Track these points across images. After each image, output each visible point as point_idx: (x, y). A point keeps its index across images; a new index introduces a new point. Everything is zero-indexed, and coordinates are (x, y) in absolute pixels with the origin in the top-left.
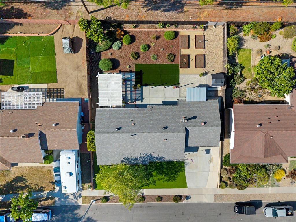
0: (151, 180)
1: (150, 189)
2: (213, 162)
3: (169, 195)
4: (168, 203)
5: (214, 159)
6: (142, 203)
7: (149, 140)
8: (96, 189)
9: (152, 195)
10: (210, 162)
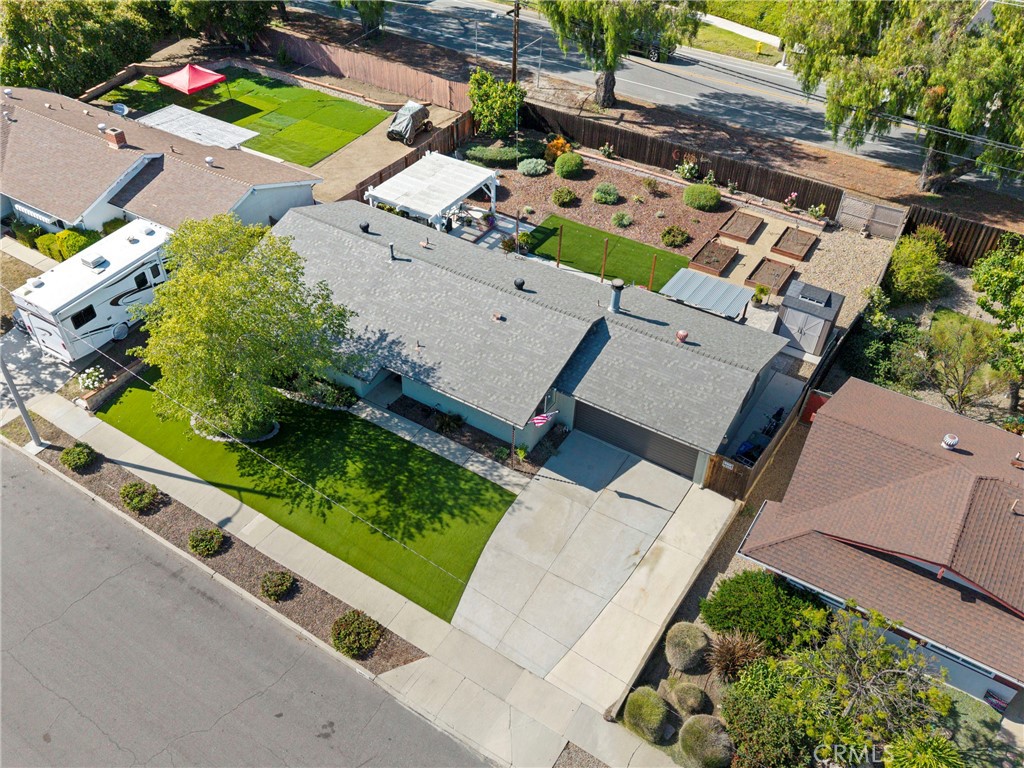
0: (323, 490)
1: (282, 529)
2: (652, 570)
3: (340, 602)
4: (305, 633)
5: (664, 560)
6: (194, 560)
7: (439, 296)
8: (102, 414)
9: (266, 558)
10: (637, 559)
